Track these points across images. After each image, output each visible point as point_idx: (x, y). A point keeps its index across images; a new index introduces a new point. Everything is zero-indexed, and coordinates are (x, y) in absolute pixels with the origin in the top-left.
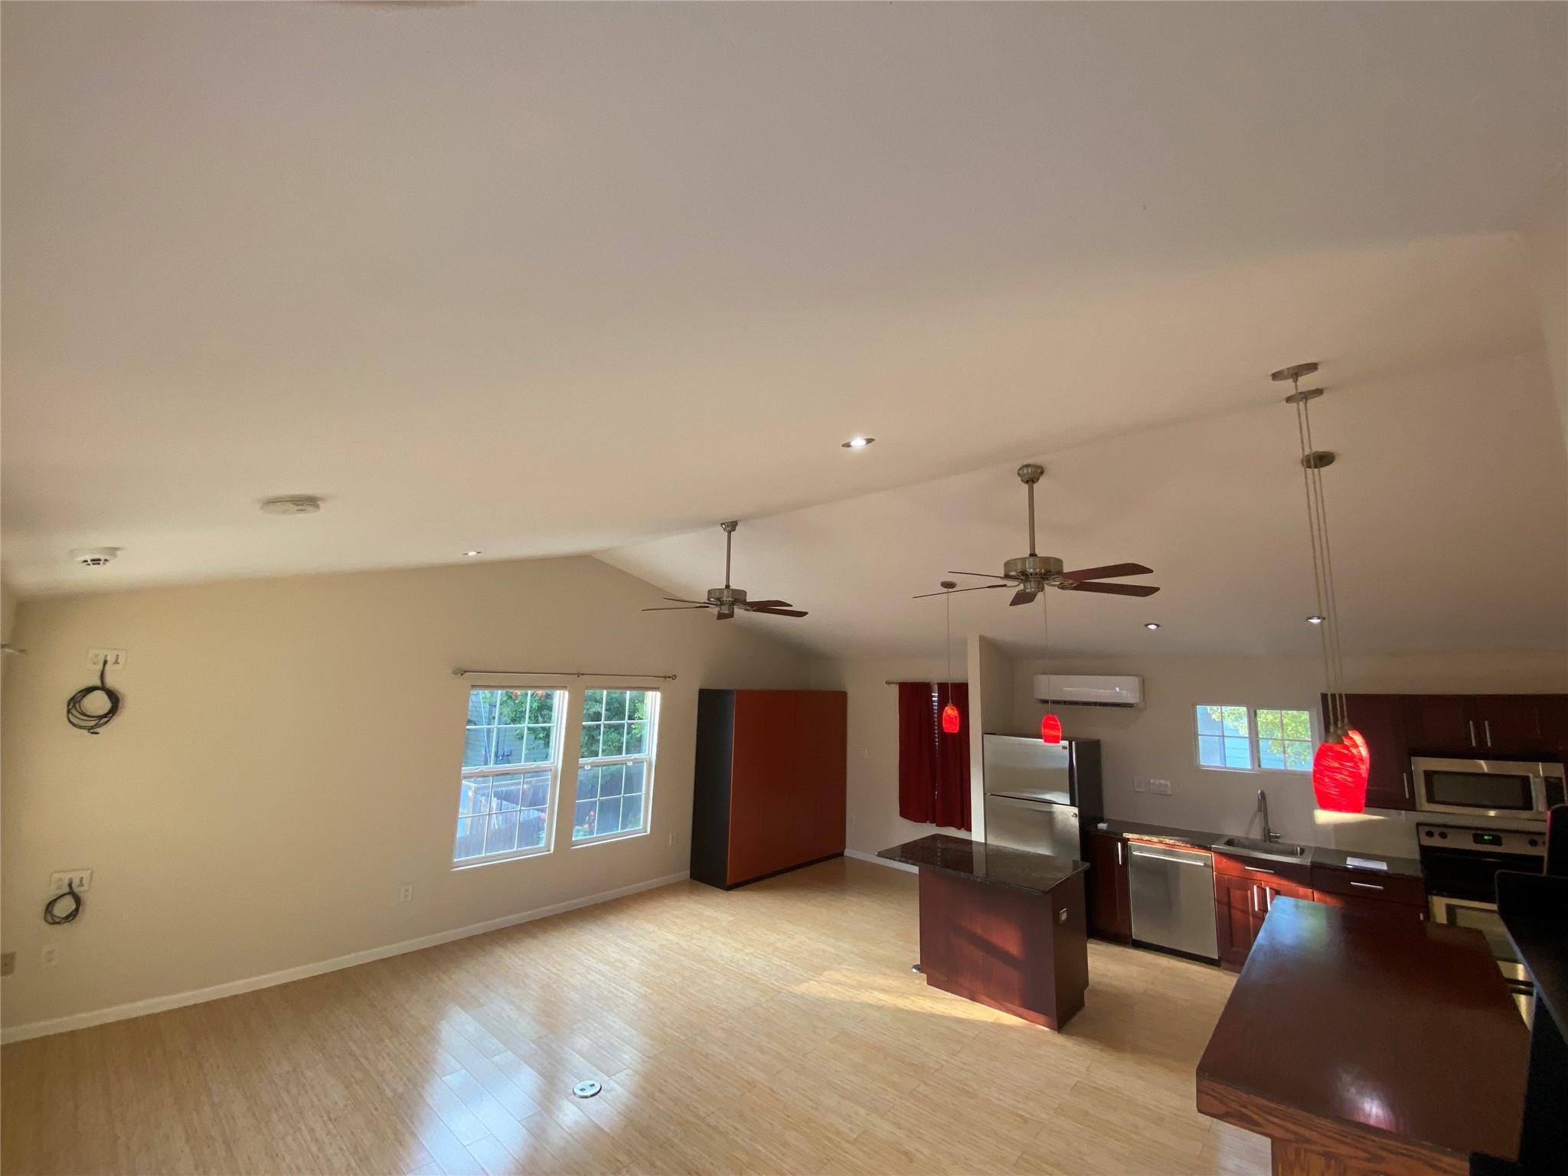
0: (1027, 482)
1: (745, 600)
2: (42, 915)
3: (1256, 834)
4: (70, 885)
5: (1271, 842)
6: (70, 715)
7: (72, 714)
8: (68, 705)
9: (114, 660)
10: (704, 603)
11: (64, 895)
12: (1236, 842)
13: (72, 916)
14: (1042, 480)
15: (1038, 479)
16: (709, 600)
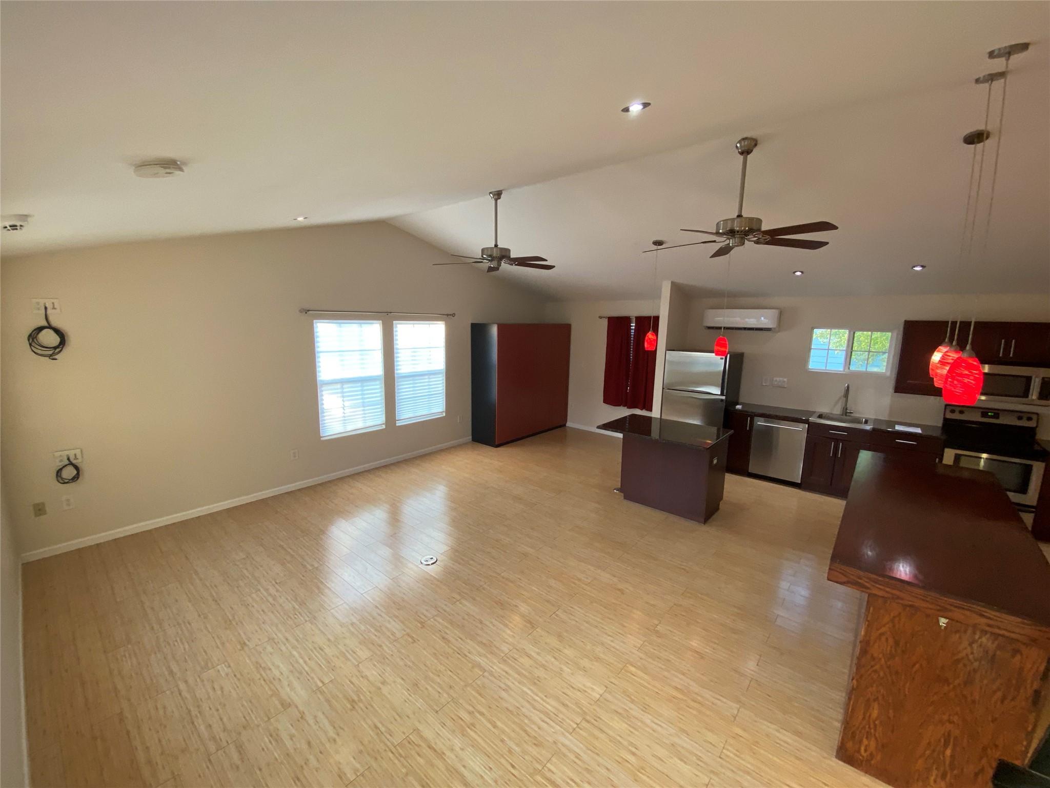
0: (742, 153)
1: (510, 257)
2: (56, 479)
3: (837, 411)
4: (68, 459)
5: (846, 415)
6: (32, 347)
7: (33, 346)
8: (29, 340)
9: (52, 307)
10: (480, 259)
11: (66, 466)
12: (824, 416)
13: (76, 478)
14: (755, 151)
15: (752, 151)
16: (482, 256)
